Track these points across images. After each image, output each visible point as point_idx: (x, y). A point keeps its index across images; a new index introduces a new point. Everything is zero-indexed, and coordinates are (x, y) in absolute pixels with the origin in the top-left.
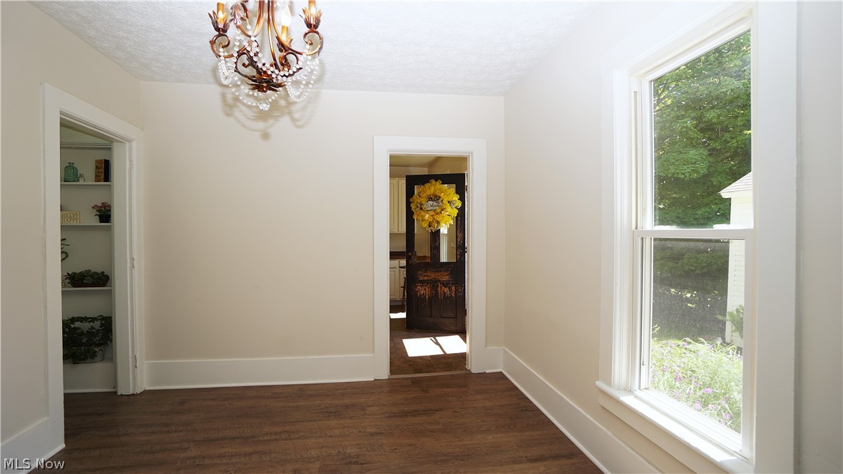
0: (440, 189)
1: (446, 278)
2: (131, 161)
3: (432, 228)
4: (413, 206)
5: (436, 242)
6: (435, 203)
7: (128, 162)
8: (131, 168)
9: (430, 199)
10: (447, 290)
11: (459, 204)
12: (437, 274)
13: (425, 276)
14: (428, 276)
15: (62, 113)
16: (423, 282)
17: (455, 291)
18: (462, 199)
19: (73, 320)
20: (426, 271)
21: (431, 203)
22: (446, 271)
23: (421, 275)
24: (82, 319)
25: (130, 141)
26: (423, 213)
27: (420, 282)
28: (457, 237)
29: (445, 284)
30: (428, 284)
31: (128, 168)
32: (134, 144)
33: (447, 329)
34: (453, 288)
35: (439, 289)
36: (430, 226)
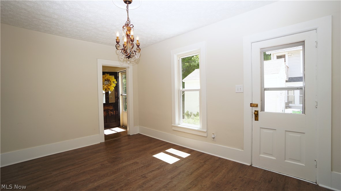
0: (109, 77)
1: (112, 108)
5: (107, 96)
9: (106, 80)
10: (112, 112)
11: (116, 82)
12: (108, 107)
17: (115, 113)
18: (117, 81)
21: (106, 82)
22: (112, 106)
28: (115, 94)
29: (111, 111)
33: (113, 126)
34: (114, 112)
35: (109, 112)
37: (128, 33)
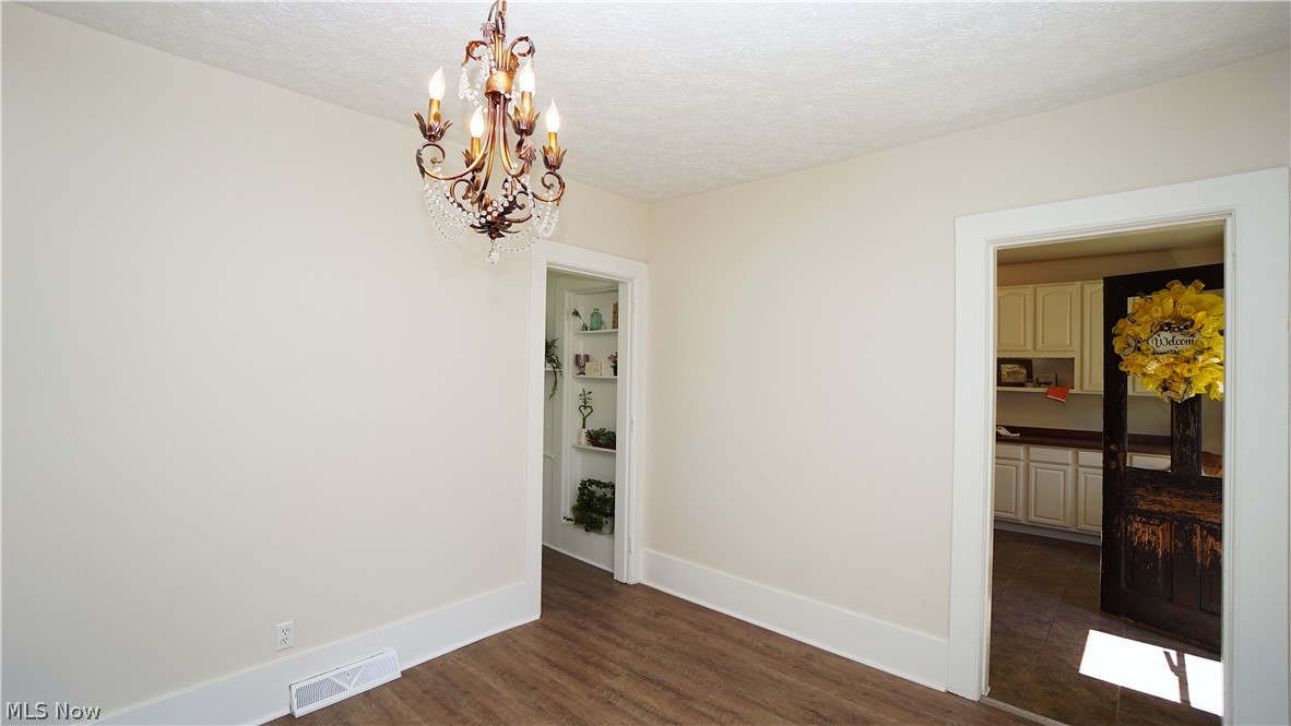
0: (1195, 302)
2: (632, 303)
3: (1172, 395)
4: (1118, 345)
5: (1187, 425)
6: (1179, 337)
7: (630, 304)
8: (633, 311)
9: (1165, 326)
12: (1189, 503)
13: (1154, 502)
14: (1162, 503)
15: (548, 263)
16: (1148, 516)
19: (591, 482)
20: (1158, 490)
21: (1166, 335)
23: (1143, 498)
24: (598, 483)
25: (632, 280)
26: (1140, 359)
27: (1141, 513)
30: (1162, 521)
31: (630, 311)
32: (636, 281)
35: (1197, 541)
36: (1165, 389)
37: (500, 81)
